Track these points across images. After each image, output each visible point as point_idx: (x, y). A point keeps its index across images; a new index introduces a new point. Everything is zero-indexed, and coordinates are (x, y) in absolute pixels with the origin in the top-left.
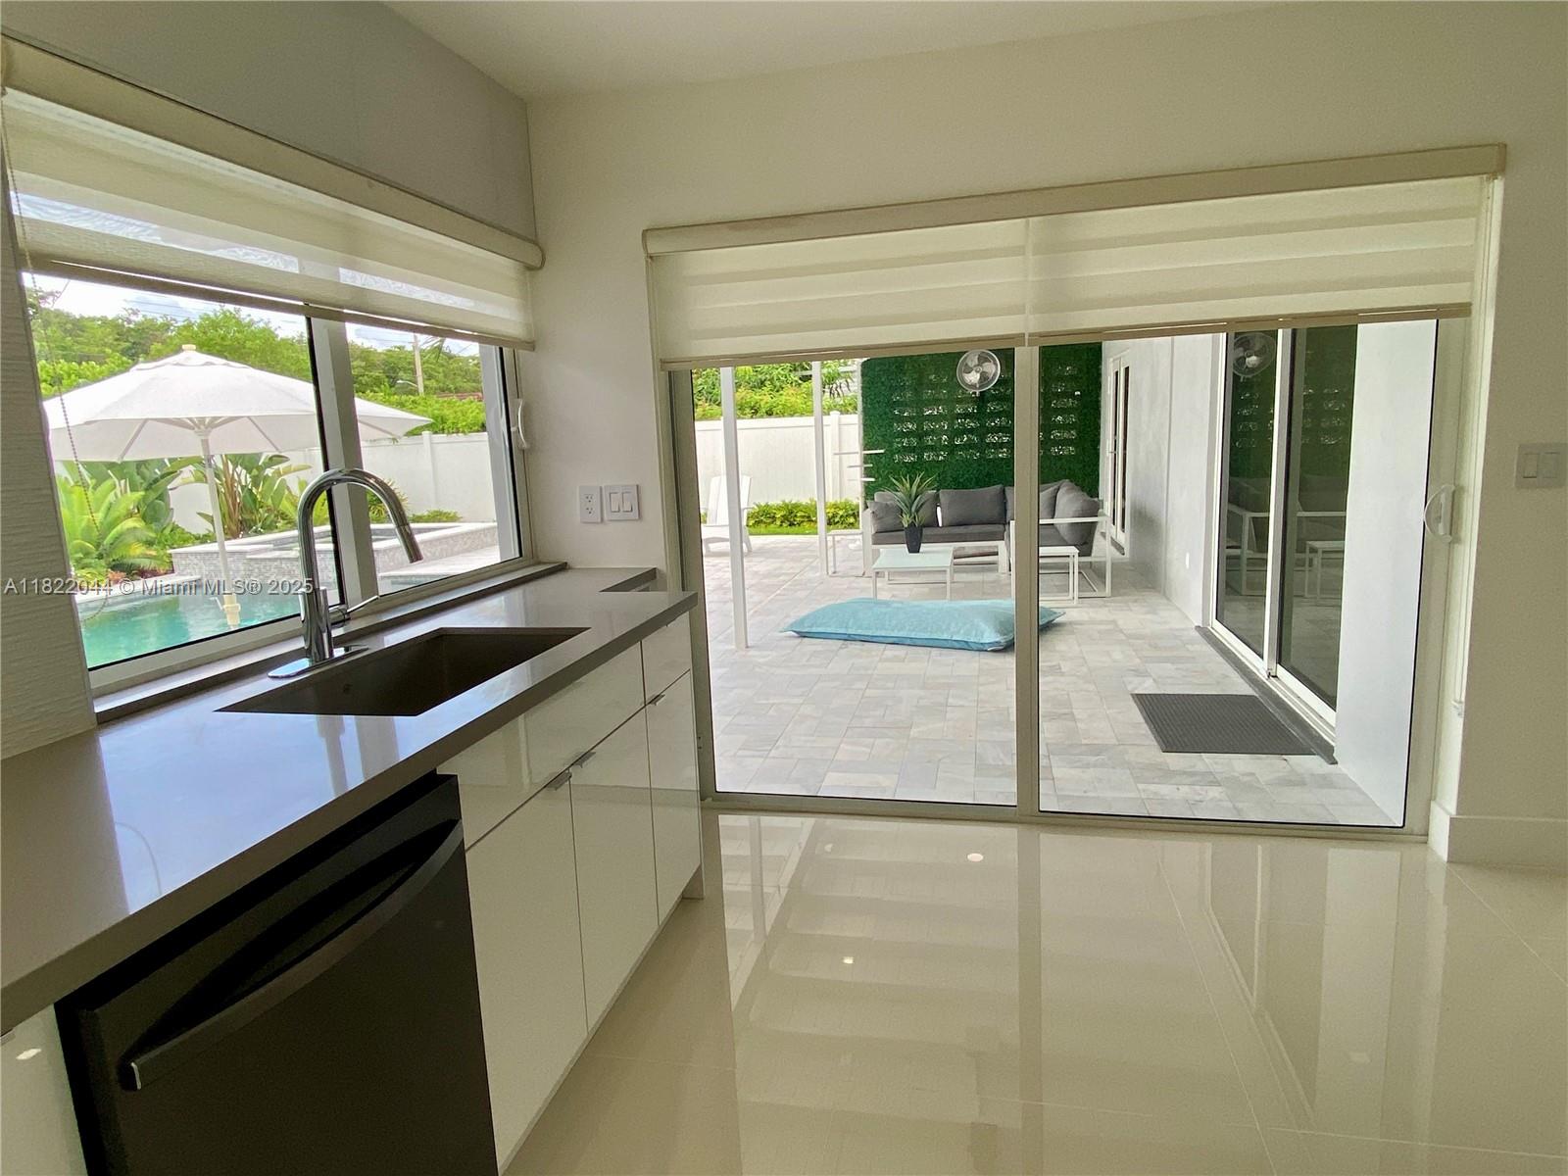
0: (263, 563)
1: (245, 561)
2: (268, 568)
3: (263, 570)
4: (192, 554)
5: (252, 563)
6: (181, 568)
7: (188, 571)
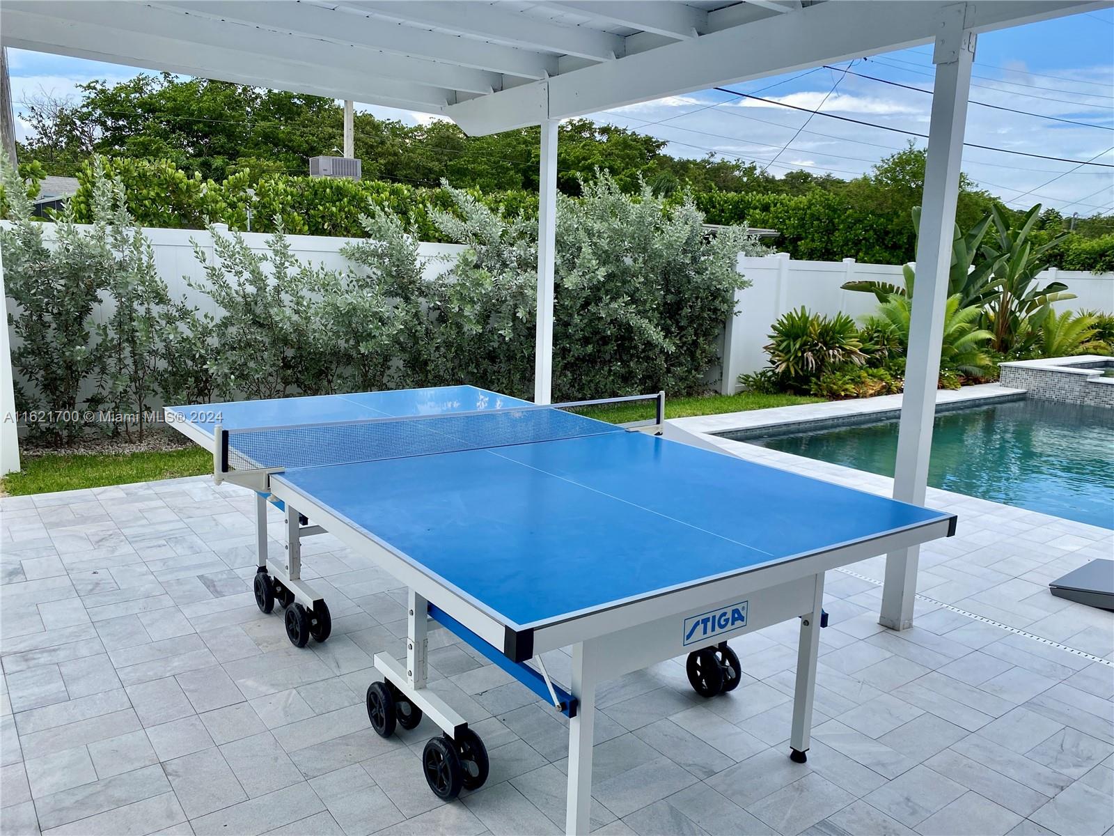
0: (1104, 388)
4: (1023, 369)
6: (1008, 381)
7: (1015, 384)
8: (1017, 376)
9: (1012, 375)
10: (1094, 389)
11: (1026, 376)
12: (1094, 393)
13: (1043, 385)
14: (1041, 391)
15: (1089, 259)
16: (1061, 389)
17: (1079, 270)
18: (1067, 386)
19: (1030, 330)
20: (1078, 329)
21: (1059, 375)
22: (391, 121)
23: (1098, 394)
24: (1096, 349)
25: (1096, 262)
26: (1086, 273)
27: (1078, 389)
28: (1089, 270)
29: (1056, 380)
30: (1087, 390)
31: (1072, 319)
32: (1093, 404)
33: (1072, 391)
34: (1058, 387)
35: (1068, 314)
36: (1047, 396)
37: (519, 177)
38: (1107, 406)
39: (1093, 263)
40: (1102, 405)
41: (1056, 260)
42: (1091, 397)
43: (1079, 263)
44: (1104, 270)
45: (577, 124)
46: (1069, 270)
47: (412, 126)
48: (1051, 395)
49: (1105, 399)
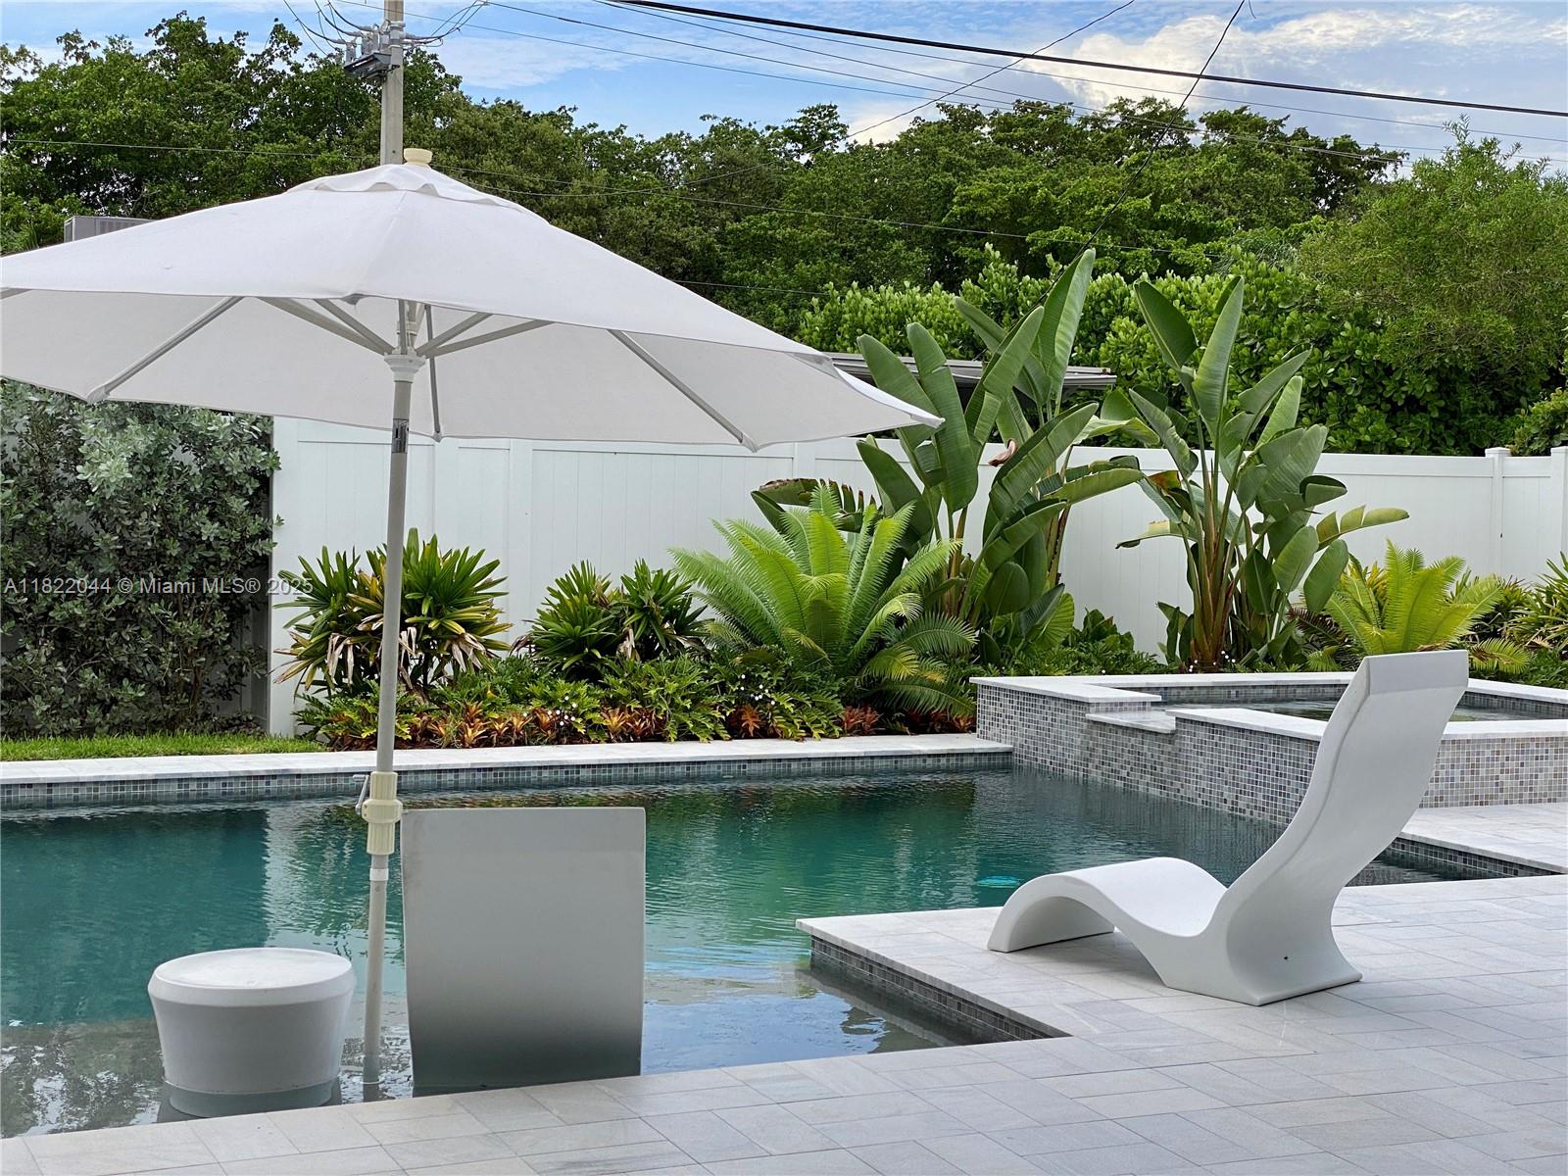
0: (1113, 737)
2: (1121, 749)
3: (1110, 753)
4: (1005, 691)
5: (1094, 732)
6: (987, 723)
7: (997, 731)
8: (999, 709)
9: (992, 708)
10: (1101, 740)
11: (1010, 712)
12: (1100, 751)
13: (1033, 731)
14: (1031, 747)
21: (1053, 704)
22: (597, 130)
23: (1105, 752)
27: (1079, 742)
29: (1049, 719)
30: (1091, 744)
32: (1100, 779)
33: (1071, 745)
34: (1052, 736)
36: (1040, 759)
37: (919, 256)
38: (1120, 784)
40: (1112, 781)
42: (1097, 761)
45: (1139, 112)
47: (652, 137)
48: (1043, 757)
49: (1116, 765)
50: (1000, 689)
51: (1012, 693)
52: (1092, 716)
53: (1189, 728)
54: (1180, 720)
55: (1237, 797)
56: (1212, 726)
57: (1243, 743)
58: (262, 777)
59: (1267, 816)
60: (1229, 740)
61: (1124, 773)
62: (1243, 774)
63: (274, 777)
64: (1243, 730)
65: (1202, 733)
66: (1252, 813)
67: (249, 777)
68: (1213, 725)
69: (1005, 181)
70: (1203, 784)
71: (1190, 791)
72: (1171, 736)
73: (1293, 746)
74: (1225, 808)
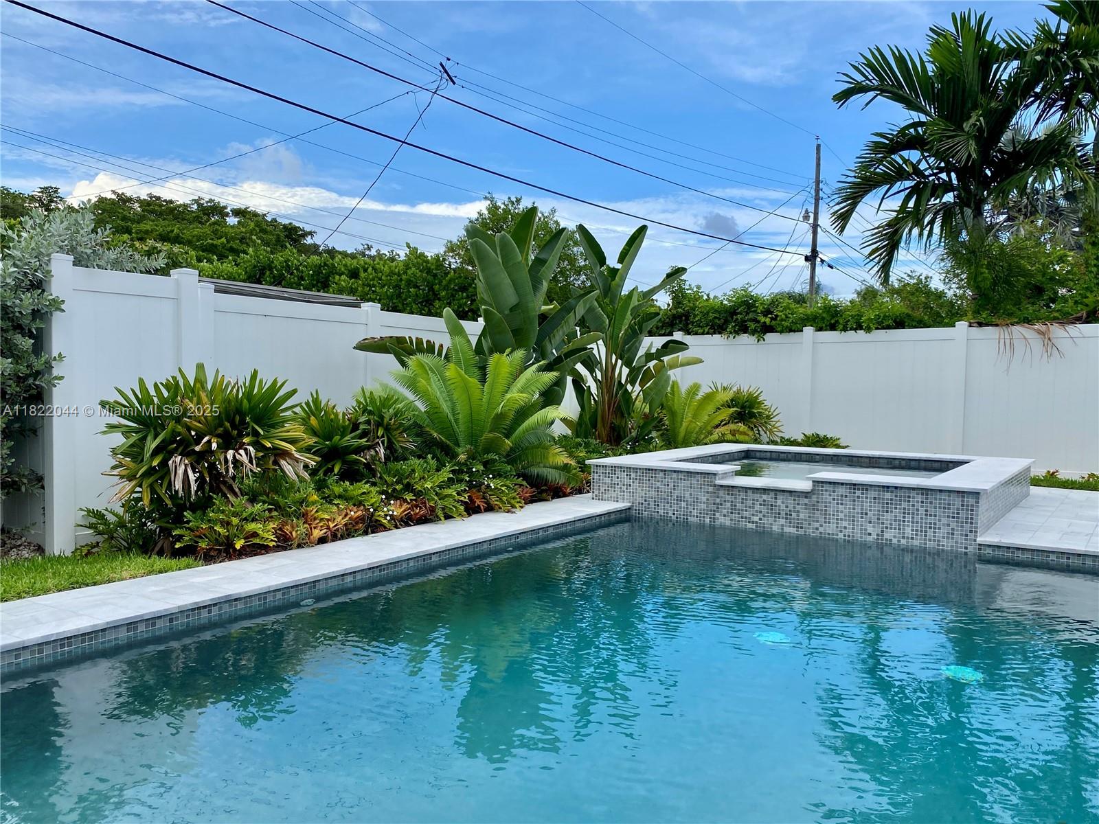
0: (743, 495)
1: (711, 489)
2: (750, 503)
3: (739, 506)
4: (622, 468)
5: (721, 493)
6: (602, 489)
7: (613, 494)
8: (615, 480)
9: (608, 480)
10: (728, 497)
11: (627, 481)
12: (728, 505)
13: (653, 494)
14: (652, 504)
15: (719, 319)
16: (680, 499)
17: (708, 333)
18: (687, 494)
19: (647, 410)
20: (710, 408)
21: (675, 475)
23: (734, 505)
24: (734, 435)
25: (726, 322)
26: (717, 336)
27: (704, 499)
28: (720, 333)
29: (671, 485)
30: (718, 500)
31: (701, 394)
32: (728, 523)
33: (696, 502)
34: (674, 496)
35: (695, 388)
36: (661, 512)
38: (750, 526)
39: (724, 324)
40: (742, 524)
41: (680, 322)
42: (725, 512)
43: (707, 325)
44: (737, 333)
46: (696, 334)
48: (667, 510)
49: (745, 514)
50: (614, 468)
51: (629, 469)
52: (718, 482)
53: (826, 487)
54: (817, 483)
55: (882, 531)
56: (853, 486)
57: (888, 495)
58: (204, 607)
59: (916, 543)
60: (872, 494)
61: (756, 519)
62: (888, 516)
63: (215, 605)
64: (888, 487)
65: (841, 491)
66: (899, 541)
67: (193, 610)
68: (855, 485)
69: (157, 226)
70: (845, 524)
71: (831, 528)
72: (806, 494)
73: (944, 496)
74: (870, 539)
